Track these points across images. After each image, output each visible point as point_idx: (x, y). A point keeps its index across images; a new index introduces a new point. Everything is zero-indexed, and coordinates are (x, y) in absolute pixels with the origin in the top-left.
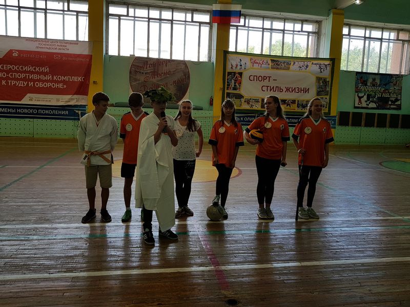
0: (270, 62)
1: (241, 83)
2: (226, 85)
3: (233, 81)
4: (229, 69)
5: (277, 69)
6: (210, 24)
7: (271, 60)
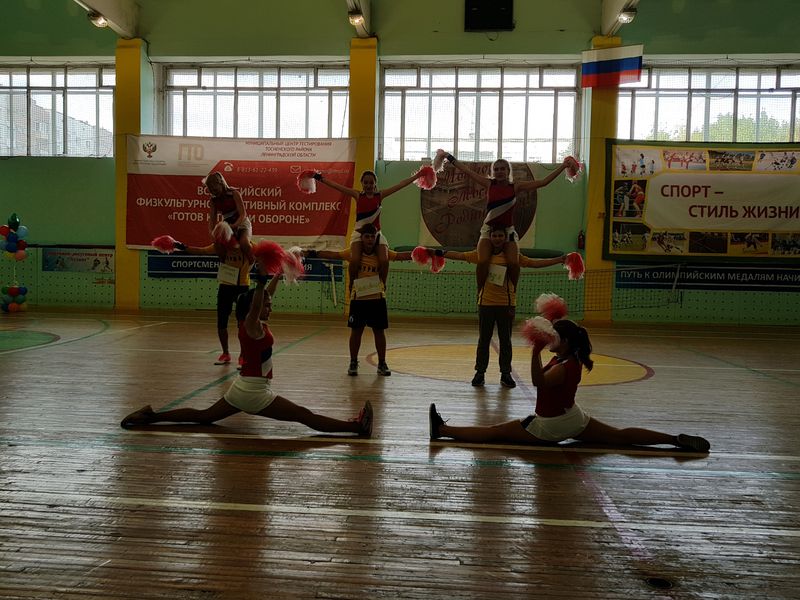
0: (706, 156)
1: (643, 202)
2: (612, 207)
3: (627, 199)
4: (617, 175)
5: (724, 169)
6: (577, 90)
7: (709, 152)
